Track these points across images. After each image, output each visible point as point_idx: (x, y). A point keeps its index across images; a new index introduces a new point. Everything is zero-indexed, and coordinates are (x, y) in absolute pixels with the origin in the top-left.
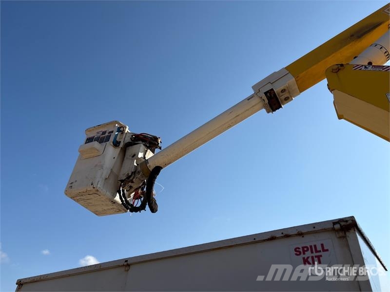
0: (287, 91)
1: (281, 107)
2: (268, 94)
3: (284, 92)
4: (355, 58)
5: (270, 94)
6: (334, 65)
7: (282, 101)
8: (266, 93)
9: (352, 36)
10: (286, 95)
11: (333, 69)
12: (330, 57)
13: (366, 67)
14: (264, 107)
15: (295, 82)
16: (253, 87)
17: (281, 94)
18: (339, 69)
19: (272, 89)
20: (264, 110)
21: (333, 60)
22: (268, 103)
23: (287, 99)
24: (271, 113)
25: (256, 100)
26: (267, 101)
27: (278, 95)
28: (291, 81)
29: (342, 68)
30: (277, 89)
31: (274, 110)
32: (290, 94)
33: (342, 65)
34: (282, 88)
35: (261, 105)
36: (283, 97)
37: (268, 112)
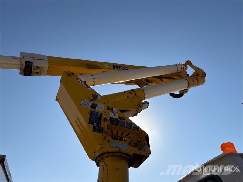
0: (40, 69)
1: (31, 76)
2: (27, 63)
3: (38, 68)
4: (81, 75)
5: (28, 64)
6: (70, 71)
7: (33, 73)
8: (26, 62)
9: (87, 65)
10: (38, 71)
11: (68, 73)
12: (72, 67)
13: (82, 82)
14: (20, 69)
15: (48, 68)
16: (21, 53)
17: (35, 68)
18: (70, 75)
19: (32, 62)
20: (19, 71)
21: (72, 69)
22: (24, 68)
23: (37, 74)
24: (22, 75)
25: (18, 62)
26: (24, 67)
27: (33, 68)
28: (46, 65)
29: (72, 75)
30: (35, 64)
31: (25, 75)
32: (41, 72)
33: (73, 74)
34: (38, 65)
35: (19, 66)
36: (35, 71)
37: (21, 74)
